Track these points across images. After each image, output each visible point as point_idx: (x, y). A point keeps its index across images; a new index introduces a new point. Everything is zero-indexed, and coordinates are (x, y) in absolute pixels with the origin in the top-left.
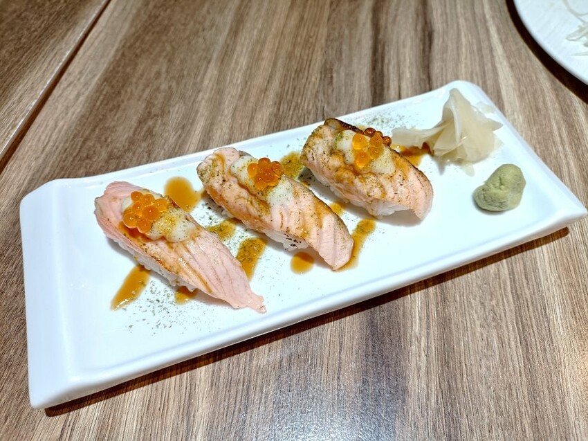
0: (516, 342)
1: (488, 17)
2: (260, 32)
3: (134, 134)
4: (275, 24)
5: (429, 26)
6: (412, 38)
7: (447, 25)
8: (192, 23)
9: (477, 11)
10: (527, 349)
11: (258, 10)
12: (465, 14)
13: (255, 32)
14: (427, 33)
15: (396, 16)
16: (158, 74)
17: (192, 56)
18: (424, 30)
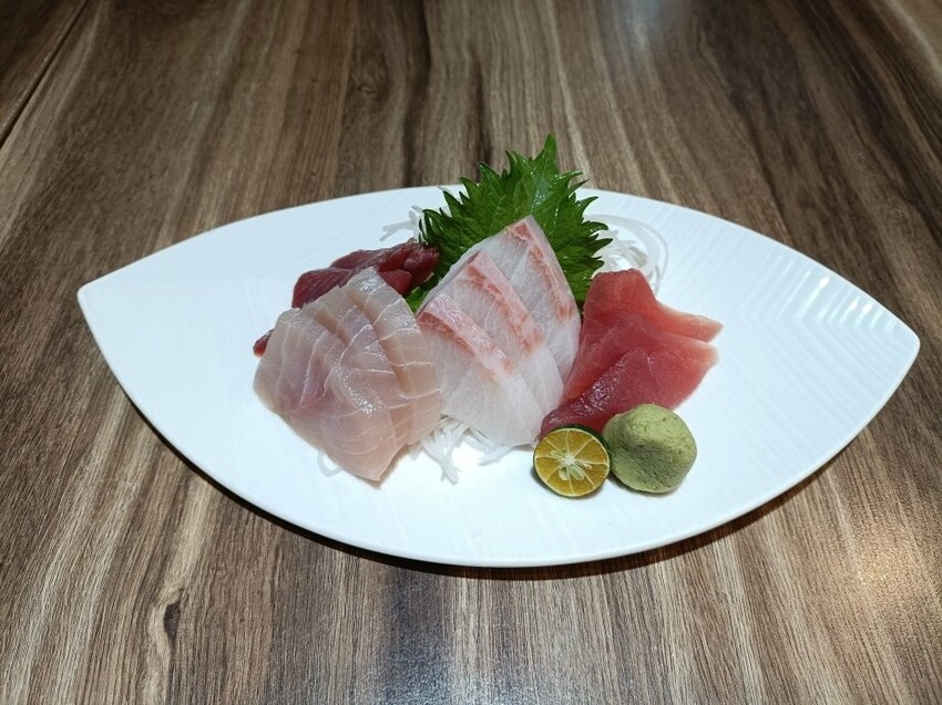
0: (602, 602)
1: (570, 119)
2: (237, 173)
3: (44, 354)
4: (259, 159)
5: (486, 141)
6: (461, 163)
7: (512, 138)
8: (133, 167)
9: (554, 110)
10: (618, 611)
11: (234, 138)
12: (537, 117)
13: (230, 174)
14: (482, 152)
15: (439, 130)
16: (81, 253)
17: (133, 222)
18: (478, 148)
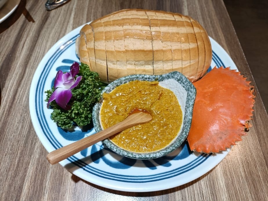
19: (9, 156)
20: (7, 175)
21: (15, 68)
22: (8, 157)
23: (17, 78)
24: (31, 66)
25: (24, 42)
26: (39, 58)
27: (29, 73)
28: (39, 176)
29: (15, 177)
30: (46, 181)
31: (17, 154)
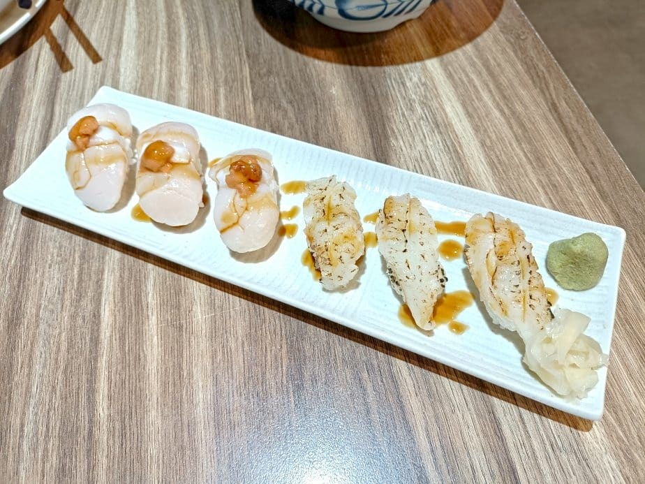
19: (57, 266)
20: (63, 300)
21: (30, 110)
22: (57, 270)
23: (39, 126)
24: (63, 100)
25: (36, 59)
26: (76, 84)
27: (62, 114)
28: (129, 288)
29: (79, 301)
30: (147, 295)
31: (74, 261)
